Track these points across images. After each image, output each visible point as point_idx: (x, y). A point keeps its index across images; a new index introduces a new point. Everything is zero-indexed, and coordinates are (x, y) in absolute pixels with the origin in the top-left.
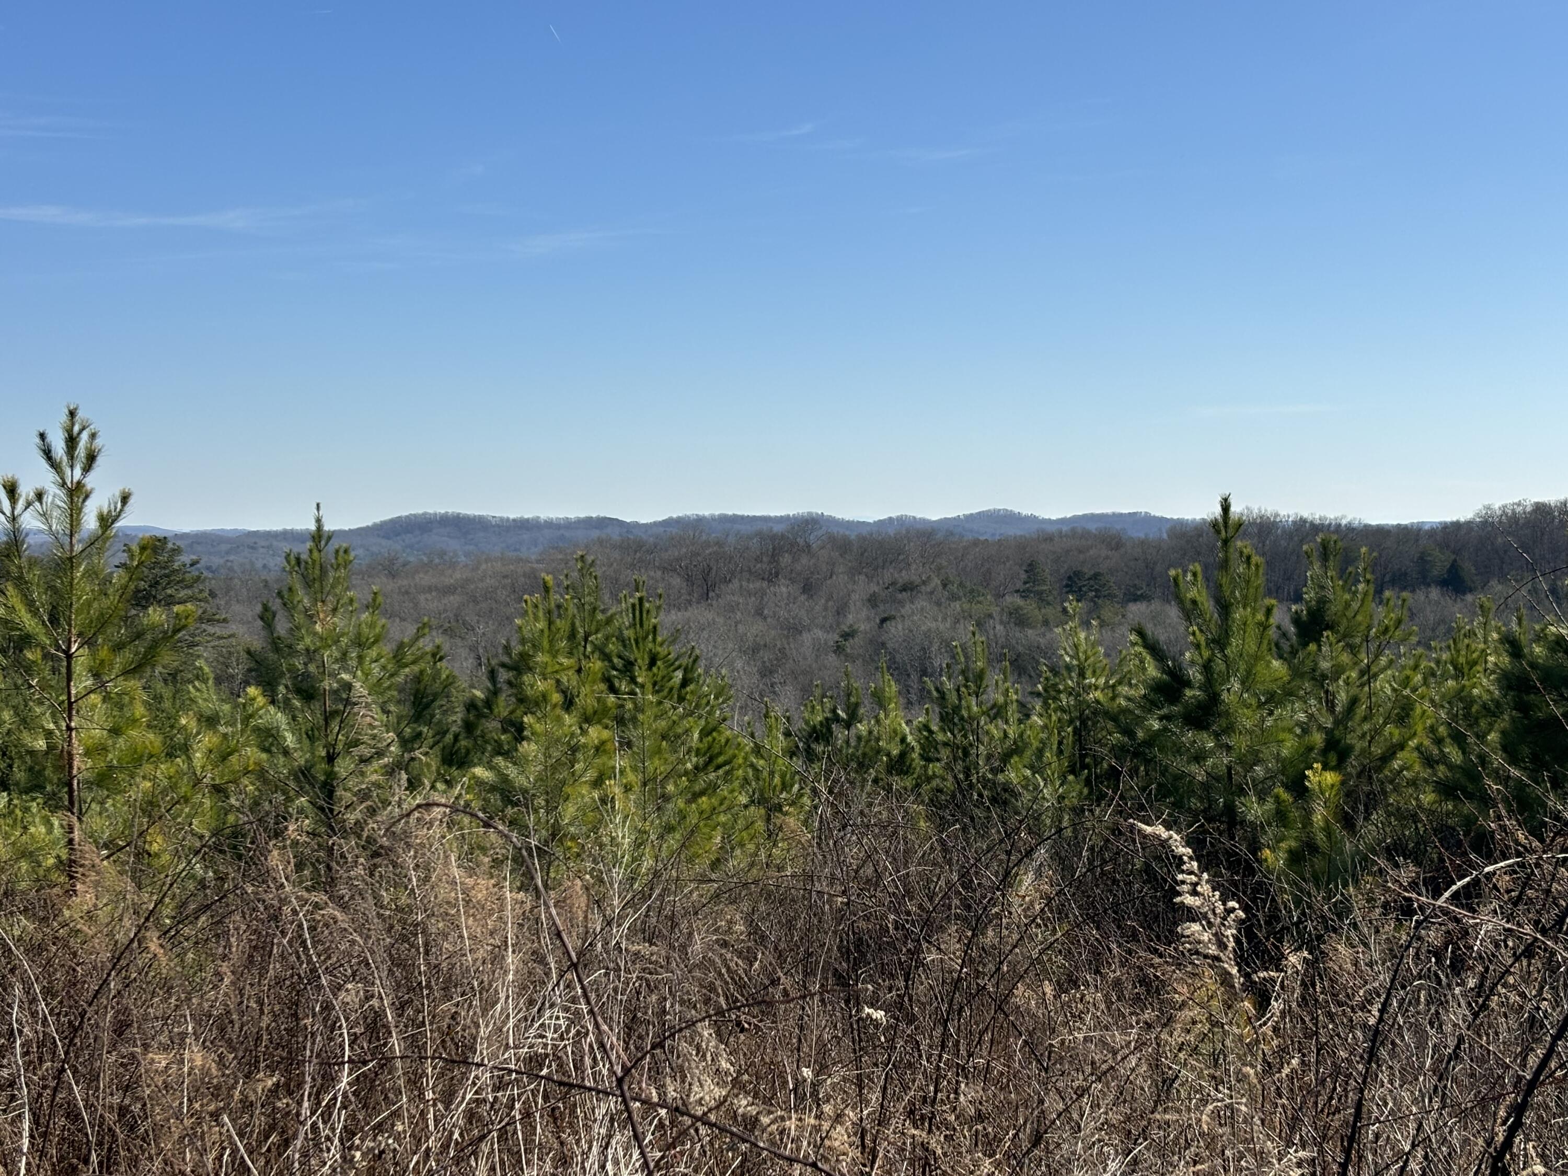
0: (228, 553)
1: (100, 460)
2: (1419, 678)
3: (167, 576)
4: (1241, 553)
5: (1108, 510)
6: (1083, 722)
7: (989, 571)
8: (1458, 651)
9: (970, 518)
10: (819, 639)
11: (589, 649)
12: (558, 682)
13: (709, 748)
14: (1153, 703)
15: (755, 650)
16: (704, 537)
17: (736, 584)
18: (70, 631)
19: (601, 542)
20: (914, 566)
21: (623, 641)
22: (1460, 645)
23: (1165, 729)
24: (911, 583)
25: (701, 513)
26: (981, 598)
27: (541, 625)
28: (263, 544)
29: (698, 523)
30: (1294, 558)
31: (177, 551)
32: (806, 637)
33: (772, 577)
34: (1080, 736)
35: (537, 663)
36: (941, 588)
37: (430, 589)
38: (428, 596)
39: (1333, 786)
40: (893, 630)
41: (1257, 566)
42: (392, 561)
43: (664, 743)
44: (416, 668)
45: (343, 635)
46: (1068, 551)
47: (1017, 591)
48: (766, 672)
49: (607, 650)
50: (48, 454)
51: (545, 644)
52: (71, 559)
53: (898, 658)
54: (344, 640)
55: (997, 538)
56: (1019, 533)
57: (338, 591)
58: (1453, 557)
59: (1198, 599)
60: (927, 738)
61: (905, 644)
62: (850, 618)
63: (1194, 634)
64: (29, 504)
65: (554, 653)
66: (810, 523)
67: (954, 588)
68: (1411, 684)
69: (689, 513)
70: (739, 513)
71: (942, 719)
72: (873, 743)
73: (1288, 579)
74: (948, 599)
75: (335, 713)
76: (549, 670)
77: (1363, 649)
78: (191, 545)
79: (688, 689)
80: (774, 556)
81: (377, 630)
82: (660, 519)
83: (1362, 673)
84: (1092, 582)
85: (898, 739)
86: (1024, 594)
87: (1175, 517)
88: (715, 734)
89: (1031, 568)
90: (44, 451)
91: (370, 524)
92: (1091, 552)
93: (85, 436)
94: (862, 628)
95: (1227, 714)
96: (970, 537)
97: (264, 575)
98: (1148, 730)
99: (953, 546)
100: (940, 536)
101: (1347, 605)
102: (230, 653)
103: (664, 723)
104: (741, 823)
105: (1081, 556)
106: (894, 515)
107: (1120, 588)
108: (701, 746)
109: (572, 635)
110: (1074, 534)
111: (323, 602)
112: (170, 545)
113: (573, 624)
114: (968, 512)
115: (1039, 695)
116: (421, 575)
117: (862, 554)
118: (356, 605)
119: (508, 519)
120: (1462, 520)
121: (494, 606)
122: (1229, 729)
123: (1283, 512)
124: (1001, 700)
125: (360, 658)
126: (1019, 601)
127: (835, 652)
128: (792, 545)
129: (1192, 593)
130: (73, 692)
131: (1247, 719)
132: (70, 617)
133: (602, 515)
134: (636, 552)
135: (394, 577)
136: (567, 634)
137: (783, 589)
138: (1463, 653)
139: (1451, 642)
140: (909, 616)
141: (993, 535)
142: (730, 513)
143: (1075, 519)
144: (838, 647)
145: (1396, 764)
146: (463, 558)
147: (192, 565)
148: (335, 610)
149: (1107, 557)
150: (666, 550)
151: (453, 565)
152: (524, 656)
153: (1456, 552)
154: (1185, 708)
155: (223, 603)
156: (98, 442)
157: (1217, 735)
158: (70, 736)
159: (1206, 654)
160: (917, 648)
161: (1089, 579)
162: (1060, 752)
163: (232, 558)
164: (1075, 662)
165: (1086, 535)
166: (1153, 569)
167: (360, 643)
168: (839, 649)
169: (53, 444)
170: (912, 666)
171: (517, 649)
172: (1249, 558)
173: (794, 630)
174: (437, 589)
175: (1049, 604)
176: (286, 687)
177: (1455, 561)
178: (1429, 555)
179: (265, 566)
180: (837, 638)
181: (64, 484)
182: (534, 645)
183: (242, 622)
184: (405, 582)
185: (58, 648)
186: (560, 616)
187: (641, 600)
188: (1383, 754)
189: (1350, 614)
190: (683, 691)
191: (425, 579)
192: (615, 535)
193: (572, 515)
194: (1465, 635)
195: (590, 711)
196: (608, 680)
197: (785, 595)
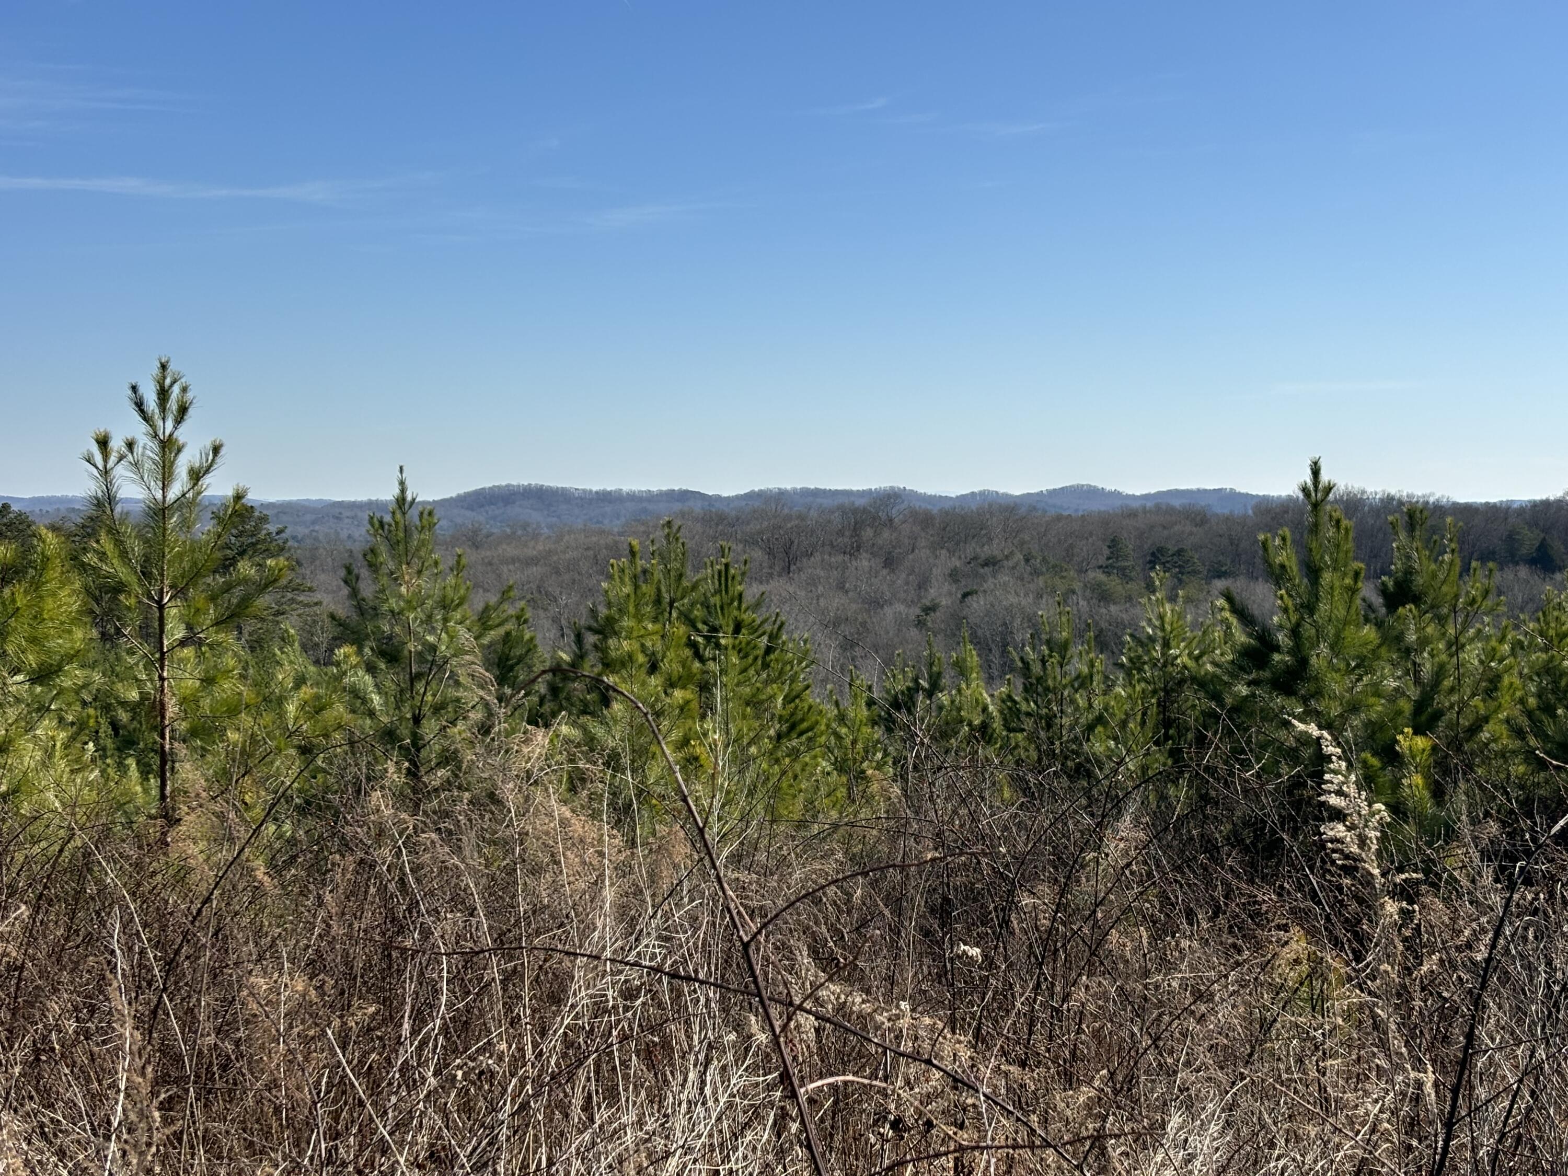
0: (314, 523)
1: (191, 411)
2: (1506, 647)
3: (253, 544)
4: (1331, 516)
5: (1193, 486)
6: (1167, 692)
7: (1071, 546)
8: (1547, 624)
9: (1053, 493)
10: (900, 613)
11: (674, 614)
12: (643, 645)
13: (792, 714)
14: (1242, 668)
15: (837, 623)
16: (786, 511)
17: (817, 557)
18: (162, 582)
19: (683, 515)
20: (996, 541)
21: (708, 607)
22: (1550, 618)
23: (1253, 695)
24: (994, 557)
25: (783, 486)
26: (1064, 574)
27: (627, 589)
28: (349, 514)
29: (780, 496)
30: (1381, 536)
31: (264, 519)
32: (888, 611)
33: (854, 550)
34: (1165, 707)
35: (622, 628)
36: (1023, 563)
37: (513, 560)
38: (511, 567)
39: (1424, 750)
40: (975, 605)
41: (1347, 530)
42: (476, 532)
43: (749, 709)
44: (501, 631)
45: (429, 597)
46: (1152, 527)
47: (1100, 567)
48: (848, 645)
49: (692, 616)
50: (140, 405)
51: (631, 609)
52: (163, 510)
53: (980, 632)
54: (430, 602)
55: (1080, 513)
56: (1103, 509)
57: (422, 553)
58: (1542, 535)
59: (1287, 563)
60: (1010, 709)
61: (987, 619)
62: (932, 592)
63: (1281, 598)
64: (121, 458)
65: (639, 618)
66: (892, 497)
67: (1037, 562)
68: (1498, 656)
69: (771, 486)
70: (822, 487)
71: (1026, 690)
72: (954, 713)
73: (1375, 556)
74: (1031, 574)
75: (419, 676)
76: (635, 634)
77: (1451, 621)
78: (277, 515)
79: (772, 656)
80: (857, 528)
81: (462, 592)
82: (742, 493)
83: (1449, 645)
84: (1175, 558)
85: (979, 709)
86: (1106, 569)
87: (1261, 494)
88: (797, 701)
89: (1114, 544)
90: (136, 404)
91: (454, 495)
92: (1176, 528)
93: (176, 390)
94: (944, 603)
95: (1316, 678)
96: (1052, 512)
97: (349, 545)
98: (1236, 695)
99: (1036, 521)
100: (1023, 511)
101: (1434, 576)
102: (314, 621)
103: (748, 690)
104: (823, 790)
105: (1166, 532)
106: (976, 490)
107: (1204, 565)
108: (784, 712)
109: (658, 601)
110: (1158, 509)
111: (408, 564)
112: (257, 514)
113: (659, 590)
114: (1051, 487)
115: (1122, 666)
116: (504, 546)
117: (944, 529)
118: (441, 567)
119: (591, 491)
120: (1552, 498)
121: (577, 577)
122: (1318, 694)
123: (1370, 489)
124: (1085, 670)
125: (446, 620)
126: (1101, 577)
127: (916, 626)
128: (874, 519)
129: (1281, 558)
130: (166, 643)
131: (1336, 684)
132: (162, 568)
133: (684, 488)
134: (717, 525)
135: (477, 548)
136: (653, 598)
137: (864, 562)
138: (1553, 625)
139: (1540, 614)
140: (992, 591)
141: (1077, 510)
142: (812, 487)
143: (1159, 494)
144: (919, 621)
145: (1485, 735)
146: (546, 530)
147: (277, 533)
148: (419, 572)
149: (1191, 534)
150: (748, 524)
151: (535, 537)
152: (610, 621)
153: (1546, 530)
154: (1273, 673)
155: (308, 572)
156: (190, 395)
157: (1305, 701)
158: (162, 686)
159: (1294, 618)
160: (999, 623)
161: (1173, 555)
162: (1143, 723)
163: (317, 528)
164: (1160, 634)
165: (1170, 510)
166: (1237, 545)
167: (445, 605)
168: (920, 623)
169: (145, 397)
170: (993, 641)
171: (603, 611)
172: (1338, 522)
173: (875, 603)
174: (519, 560)
175: (1131, 579)
176: (372, 649)
177: (1544, 539)
178: (1518, 533)
179: (349, 537)
180: (918, 611)
181: (156, 435)
182: (620, 610)
183: (327, 591)
184: (488, 553)
185: (151, 598)
186: (646, 581)
187: (727, 566)
188: (1472, 725)
189: (1436, 584)
190: (768, 659)
191: (510, 550)
192: (698, 508)
193: (654, 488)
194: (1554, 609)
195: (675, 677)
196: (693, 645)
197: (867, 569)
